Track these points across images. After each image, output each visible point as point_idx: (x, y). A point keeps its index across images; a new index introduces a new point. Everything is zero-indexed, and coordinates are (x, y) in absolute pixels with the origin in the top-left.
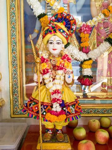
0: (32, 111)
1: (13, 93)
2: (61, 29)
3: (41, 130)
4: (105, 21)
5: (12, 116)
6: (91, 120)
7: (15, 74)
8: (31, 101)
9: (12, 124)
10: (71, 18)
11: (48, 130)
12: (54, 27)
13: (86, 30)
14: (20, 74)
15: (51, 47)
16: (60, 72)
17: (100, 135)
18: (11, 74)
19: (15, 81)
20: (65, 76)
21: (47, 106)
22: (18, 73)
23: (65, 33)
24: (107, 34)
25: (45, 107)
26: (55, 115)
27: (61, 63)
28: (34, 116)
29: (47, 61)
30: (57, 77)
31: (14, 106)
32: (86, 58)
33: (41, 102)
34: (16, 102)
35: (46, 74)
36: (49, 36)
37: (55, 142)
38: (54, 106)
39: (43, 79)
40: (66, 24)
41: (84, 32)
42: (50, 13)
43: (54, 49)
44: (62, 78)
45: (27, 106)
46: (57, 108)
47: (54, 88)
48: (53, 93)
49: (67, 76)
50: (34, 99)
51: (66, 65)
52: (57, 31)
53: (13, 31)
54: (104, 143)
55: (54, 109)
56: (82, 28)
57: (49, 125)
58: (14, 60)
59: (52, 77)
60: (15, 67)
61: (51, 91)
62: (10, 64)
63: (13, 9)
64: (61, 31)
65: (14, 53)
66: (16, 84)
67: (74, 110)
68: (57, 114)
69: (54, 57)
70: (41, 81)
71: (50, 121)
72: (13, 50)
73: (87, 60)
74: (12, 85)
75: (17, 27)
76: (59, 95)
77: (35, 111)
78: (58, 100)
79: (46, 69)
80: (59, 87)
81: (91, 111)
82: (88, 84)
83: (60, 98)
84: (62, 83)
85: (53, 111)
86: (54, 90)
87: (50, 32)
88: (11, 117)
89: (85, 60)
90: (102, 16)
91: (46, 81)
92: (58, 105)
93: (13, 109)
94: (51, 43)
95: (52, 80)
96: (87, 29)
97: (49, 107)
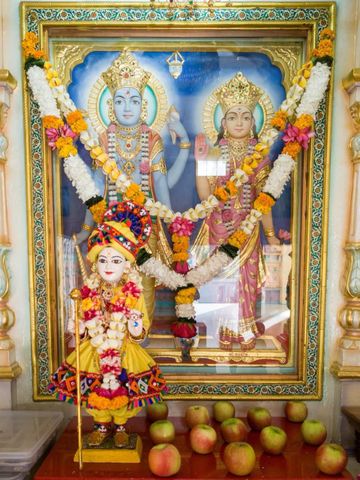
0: (65, 388)
1: (38, 352)
2: (121, 235)
3: (80, 424)
4: (226, 207)
5: (37, 398)
6: (193, 408)
7: (42, 314)
8: (65, 369)
9: (36, 414)
10: (141, 214)
11: (99, 425)
12: (107, 233)
13: (181, 229)
14: (52, 314)
15: (102, 268)
16: (117, 316)
17: (199, 436)
18: (33, 315)
19: (42, 328)
20: (126, 324)
21: (93, 380)
22: (49, 312)
23: (129, 243)
24: (230, 233)
25: (90, 382)
26: (106, 396)
27: (118, 300)
28: (68, 398)
29: (94, 294)
30: (112, 325)
31: (39, 377)
32: (183, 284)
33: (81, 372)
34: (44, 369)
35: (89, 319)
36: (97, 248)
37: (110, 448)
38: (105, 380)
39: (86, 329)
40: (133, 225)
41: (178, 232)
42: (115, 193)
43: (108, 273)
44: (122, 326)
45: (56, 380)
46: (111, 382)
47: (105, 346)
48: (103, 356)
49: (131, 323)
50: (70, 366)
51: (128, 302)
52: (112, 240)
53: (39, 230)
54: (205, 452)
55: (105, 386)
56: (174, 225)
57: (101, 417)
58: (41, 286)
59: (103, 326)
60: (41, 301)
61: (100, 351)
62: (32, 294)
63: (38, 186)
64: (121, 239)
65: (41, 272)
66: (44, 334)
67: (146, 388)
68: (110, 395)
69: (109, 285)
70: (82, 331)
71: (95, 408)
72: (37, 267)
73: (184, 288)
74: (37, 335)
75: (46, 220)
76: (115, 358)
77: (70, 389)
78: (113, 368)
79: (90, 310)
80: (114, 344)
81: (196, 389)
82: (186, 335)
83: (116, 366)
84: (122, 336)
85: (103, 390)
86: (106, 349)
87: (100, 242)
88: (35, 401)
89: (180, 289)
90: (215, 202)
91: (91, 334)
92: (113, 377)
93: (38, 384)
94: (103, 261)
95: (102, 330)
96: (183, 227)
97: (97, 382)
